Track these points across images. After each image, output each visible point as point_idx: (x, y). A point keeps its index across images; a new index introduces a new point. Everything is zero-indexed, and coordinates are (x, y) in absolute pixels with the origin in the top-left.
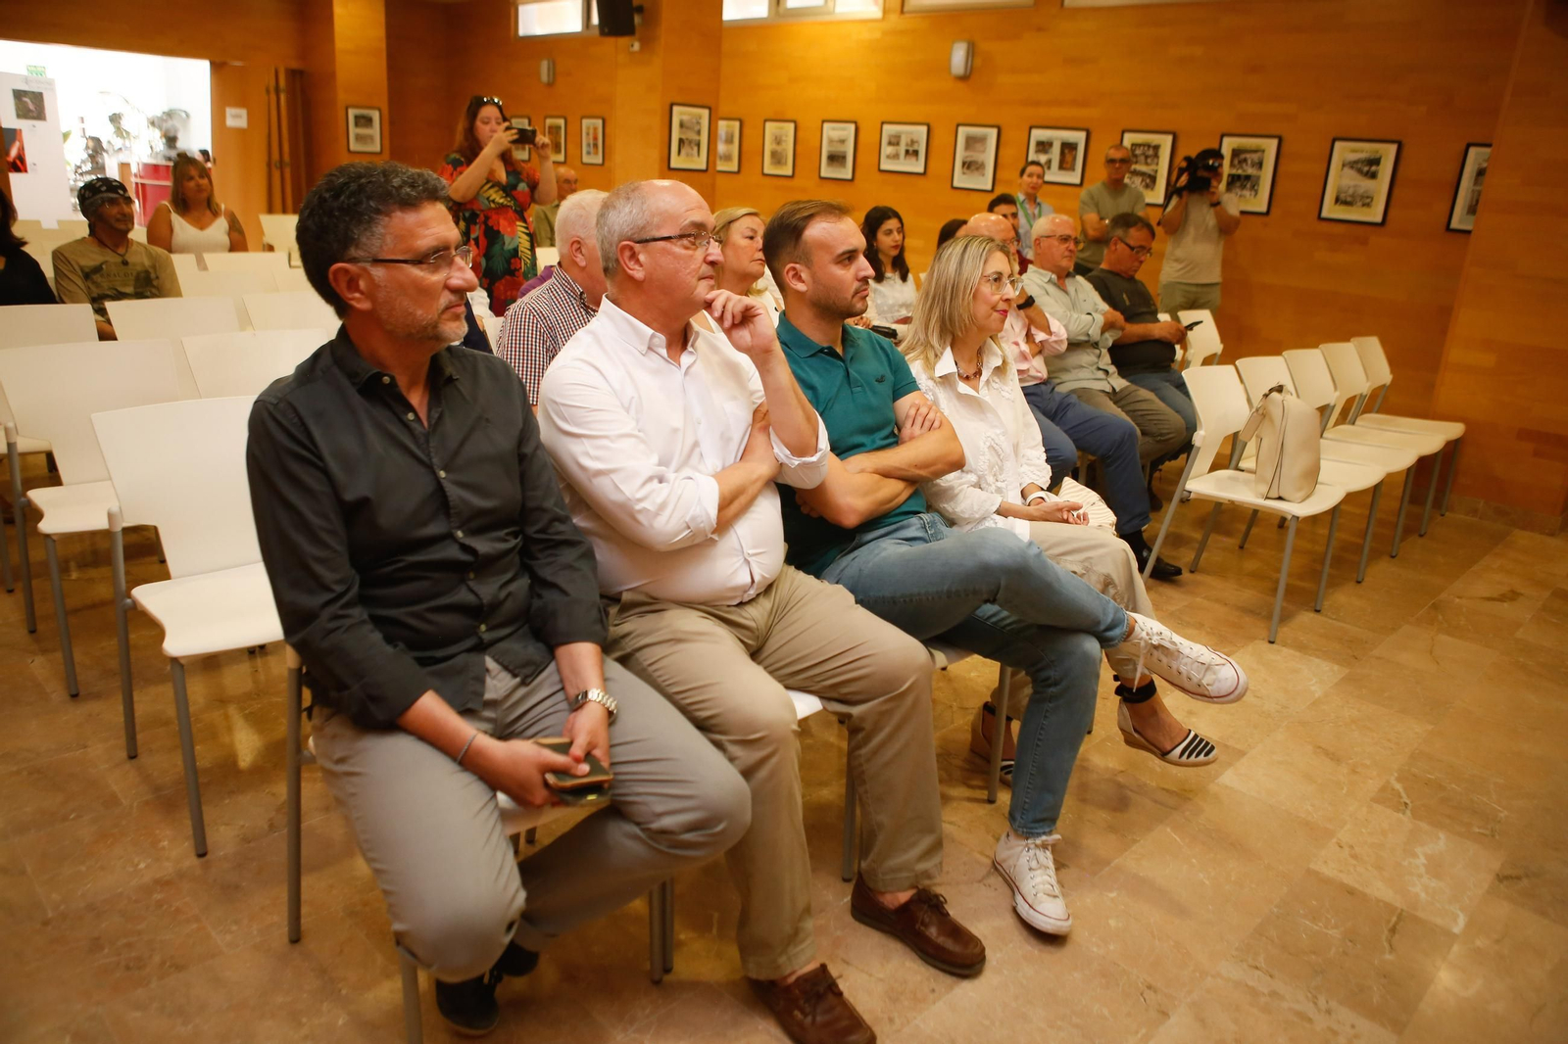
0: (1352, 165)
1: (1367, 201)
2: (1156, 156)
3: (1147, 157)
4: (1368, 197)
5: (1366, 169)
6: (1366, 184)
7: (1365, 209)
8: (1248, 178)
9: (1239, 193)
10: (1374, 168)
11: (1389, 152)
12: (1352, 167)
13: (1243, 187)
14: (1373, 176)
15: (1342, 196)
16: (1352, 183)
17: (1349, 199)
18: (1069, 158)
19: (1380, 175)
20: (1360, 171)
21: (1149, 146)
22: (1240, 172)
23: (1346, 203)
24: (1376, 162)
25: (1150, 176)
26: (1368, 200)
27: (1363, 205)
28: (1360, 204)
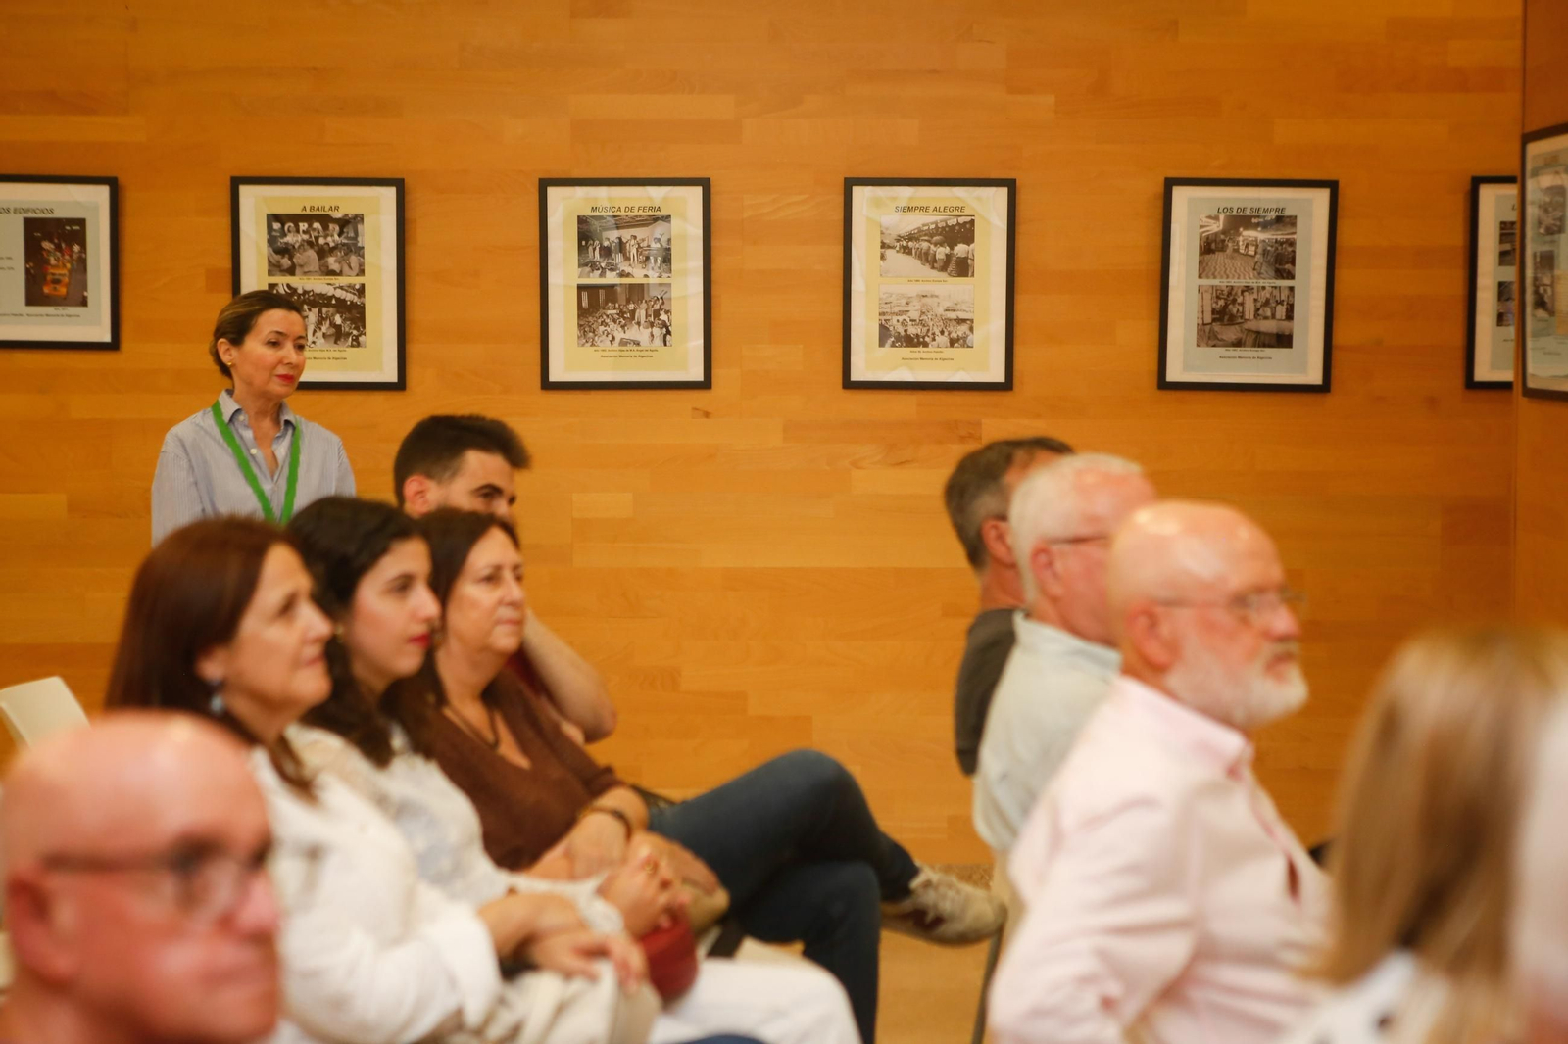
0: (906, 244)
1: (958, 331)
2: (354, 249)
3: (323, 252)
4: (960, 321)
5: (941, 252)
6: (949, 290)
7: (957, 351)
8: (637, 292)
9: (619, 335)
10: (961, 249)
11: (989, 207)
12: (907, 250)
13: (627, 318)
14: (963, 268)
15: (896, 326)
16: (914, 290)
17: (912, 330)
18: (59, 266)
19: (978, 265)
20: (928, 259)
21: (325, 220)
22: (611, 278)
23: (910, 341)
24: (964, 232)
25: (341, 306)
26: (963, 329)
27: (952, 342)
28: (943, 340)
